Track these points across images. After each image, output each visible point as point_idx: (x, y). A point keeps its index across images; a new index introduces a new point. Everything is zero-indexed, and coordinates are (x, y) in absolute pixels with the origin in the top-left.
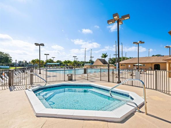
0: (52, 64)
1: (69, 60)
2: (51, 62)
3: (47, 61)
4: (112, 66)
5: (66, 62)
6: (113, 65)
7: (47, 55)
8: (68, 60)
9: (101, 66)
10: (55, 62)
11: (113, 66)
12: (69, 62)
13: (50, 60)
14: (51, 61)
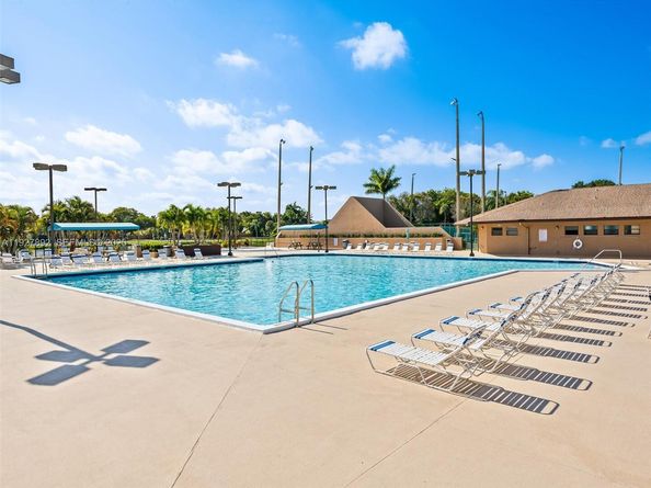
0: (87, 230)
1: (195, 206)
2: (80, 218)
3: (56, 213)
4: (436, 235)
5: (174, 216)
6: (439, 229)
7: (51, 168)
8: (189, 206)
9: (372, 236)
10: (104, 219)
11: (441, 236)
12: (195, 215)
13: (77, 203)
14: (83, 212)
